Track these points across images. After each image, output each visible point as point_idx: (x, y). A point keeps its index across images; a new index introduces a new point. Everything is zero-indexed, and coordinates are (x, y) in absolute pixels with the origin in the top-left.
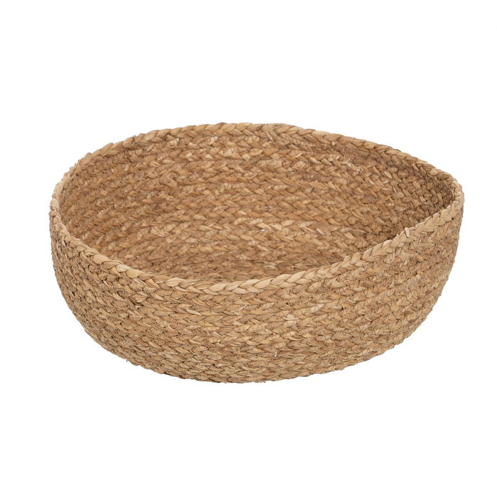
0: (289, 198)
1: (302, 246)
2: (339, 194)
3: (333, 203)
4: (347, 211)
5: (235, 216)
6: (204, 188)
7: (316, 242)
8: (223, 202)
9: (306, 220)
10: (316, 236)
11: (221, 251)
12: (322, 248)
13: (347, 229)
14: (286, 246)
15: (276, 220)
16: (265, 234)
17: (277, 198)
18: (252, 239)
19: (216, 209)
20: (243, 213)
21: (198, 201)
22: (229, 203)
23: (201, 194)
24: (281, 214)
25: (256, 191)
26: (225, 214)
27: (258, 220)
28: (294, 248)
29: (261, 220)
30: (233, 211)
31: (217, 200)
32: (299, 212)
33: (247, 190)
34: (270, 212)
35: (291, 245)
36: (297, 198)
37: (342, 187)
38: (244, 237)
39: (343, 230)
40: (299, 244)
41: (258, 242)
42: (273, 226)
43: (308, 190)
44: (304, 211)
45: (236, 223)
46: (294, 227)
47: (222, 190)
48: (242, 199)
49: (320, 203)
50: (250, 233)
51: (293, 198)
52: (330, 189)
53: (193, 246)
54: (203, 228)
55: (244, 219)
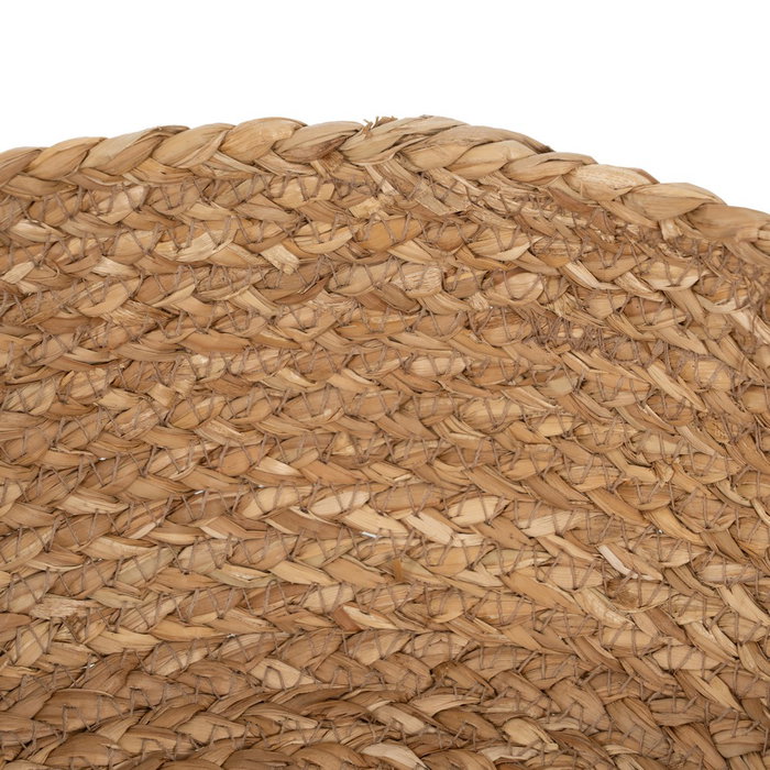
0: (478, 411)
1: (536, 617)
2: (699, 420)
3: (670, 447)
4: (734, 496)
5: (249, 481)
6: (101, 385)
7: (597, 606)
8: (190, 431)
9: (555, 507)
10: (596, 579)
11: (190, 645)
12: (624, 639)
13: (732, 568)
14: (469, 615)
15: (423, 495)
16: (378, 558)
17: (427, 404)
18: (322, 579)
19: (163, 460)
20: (282, 469)
21: (80, 440)
22: (220, 432)
23: (91, 408)
24: (449, 472)
25: (335, 380)
26: (200, 479)
27: (346, 497)
28: (501, 625)
29: (362, 497)
30: (238, 463)
31: (163, 424)
32: (524, 469)
33: (295, 378)
34: (395, 464)
35: (489, 609)
36: (515, 410)
37: (709, 397)
38: (287, 572)
39: (714, 571)
40: (526, 609)
41: (348, 594)
42: (412, 521)
43: (562, 386)
44: (543, 465)
45: (252, 511)
46: (502, 532)
47: (184, 385)
48: (275, 413)
49: (615, 440)
50: (314, 553)
51: (498, 409)
52: (655, 393)
53: (64, 634)
54: (106, 547)
55: (288, 496)
